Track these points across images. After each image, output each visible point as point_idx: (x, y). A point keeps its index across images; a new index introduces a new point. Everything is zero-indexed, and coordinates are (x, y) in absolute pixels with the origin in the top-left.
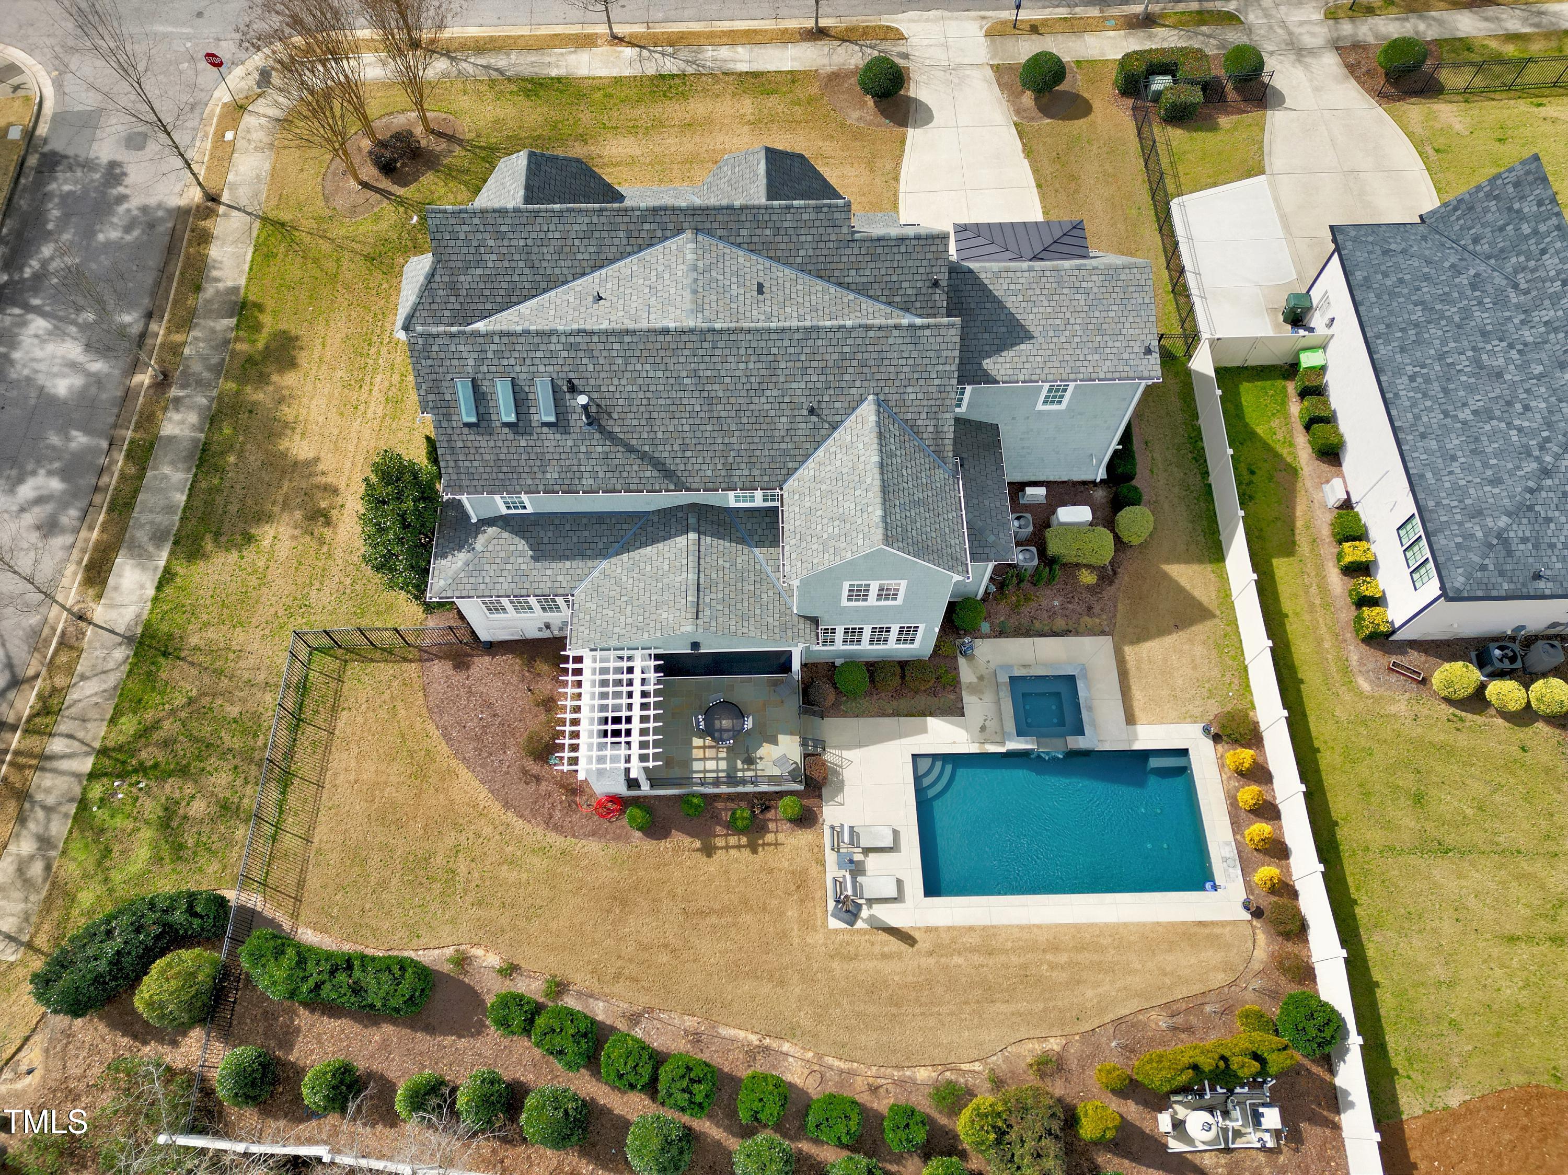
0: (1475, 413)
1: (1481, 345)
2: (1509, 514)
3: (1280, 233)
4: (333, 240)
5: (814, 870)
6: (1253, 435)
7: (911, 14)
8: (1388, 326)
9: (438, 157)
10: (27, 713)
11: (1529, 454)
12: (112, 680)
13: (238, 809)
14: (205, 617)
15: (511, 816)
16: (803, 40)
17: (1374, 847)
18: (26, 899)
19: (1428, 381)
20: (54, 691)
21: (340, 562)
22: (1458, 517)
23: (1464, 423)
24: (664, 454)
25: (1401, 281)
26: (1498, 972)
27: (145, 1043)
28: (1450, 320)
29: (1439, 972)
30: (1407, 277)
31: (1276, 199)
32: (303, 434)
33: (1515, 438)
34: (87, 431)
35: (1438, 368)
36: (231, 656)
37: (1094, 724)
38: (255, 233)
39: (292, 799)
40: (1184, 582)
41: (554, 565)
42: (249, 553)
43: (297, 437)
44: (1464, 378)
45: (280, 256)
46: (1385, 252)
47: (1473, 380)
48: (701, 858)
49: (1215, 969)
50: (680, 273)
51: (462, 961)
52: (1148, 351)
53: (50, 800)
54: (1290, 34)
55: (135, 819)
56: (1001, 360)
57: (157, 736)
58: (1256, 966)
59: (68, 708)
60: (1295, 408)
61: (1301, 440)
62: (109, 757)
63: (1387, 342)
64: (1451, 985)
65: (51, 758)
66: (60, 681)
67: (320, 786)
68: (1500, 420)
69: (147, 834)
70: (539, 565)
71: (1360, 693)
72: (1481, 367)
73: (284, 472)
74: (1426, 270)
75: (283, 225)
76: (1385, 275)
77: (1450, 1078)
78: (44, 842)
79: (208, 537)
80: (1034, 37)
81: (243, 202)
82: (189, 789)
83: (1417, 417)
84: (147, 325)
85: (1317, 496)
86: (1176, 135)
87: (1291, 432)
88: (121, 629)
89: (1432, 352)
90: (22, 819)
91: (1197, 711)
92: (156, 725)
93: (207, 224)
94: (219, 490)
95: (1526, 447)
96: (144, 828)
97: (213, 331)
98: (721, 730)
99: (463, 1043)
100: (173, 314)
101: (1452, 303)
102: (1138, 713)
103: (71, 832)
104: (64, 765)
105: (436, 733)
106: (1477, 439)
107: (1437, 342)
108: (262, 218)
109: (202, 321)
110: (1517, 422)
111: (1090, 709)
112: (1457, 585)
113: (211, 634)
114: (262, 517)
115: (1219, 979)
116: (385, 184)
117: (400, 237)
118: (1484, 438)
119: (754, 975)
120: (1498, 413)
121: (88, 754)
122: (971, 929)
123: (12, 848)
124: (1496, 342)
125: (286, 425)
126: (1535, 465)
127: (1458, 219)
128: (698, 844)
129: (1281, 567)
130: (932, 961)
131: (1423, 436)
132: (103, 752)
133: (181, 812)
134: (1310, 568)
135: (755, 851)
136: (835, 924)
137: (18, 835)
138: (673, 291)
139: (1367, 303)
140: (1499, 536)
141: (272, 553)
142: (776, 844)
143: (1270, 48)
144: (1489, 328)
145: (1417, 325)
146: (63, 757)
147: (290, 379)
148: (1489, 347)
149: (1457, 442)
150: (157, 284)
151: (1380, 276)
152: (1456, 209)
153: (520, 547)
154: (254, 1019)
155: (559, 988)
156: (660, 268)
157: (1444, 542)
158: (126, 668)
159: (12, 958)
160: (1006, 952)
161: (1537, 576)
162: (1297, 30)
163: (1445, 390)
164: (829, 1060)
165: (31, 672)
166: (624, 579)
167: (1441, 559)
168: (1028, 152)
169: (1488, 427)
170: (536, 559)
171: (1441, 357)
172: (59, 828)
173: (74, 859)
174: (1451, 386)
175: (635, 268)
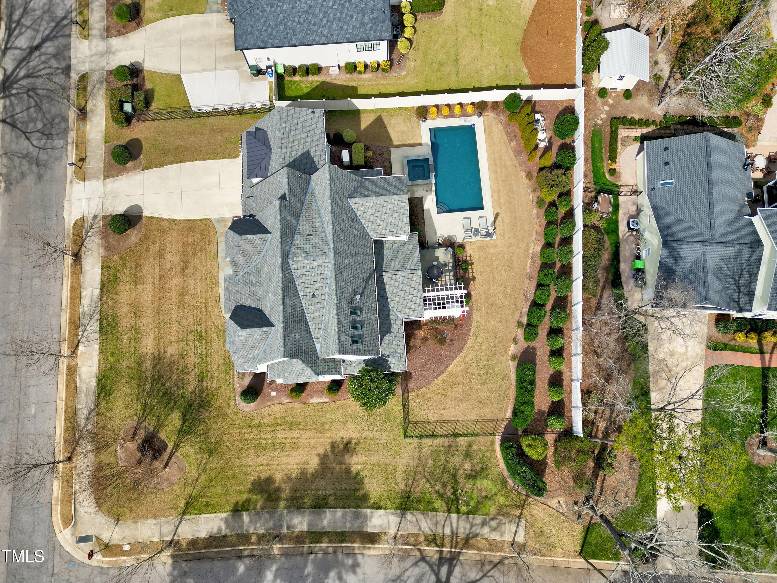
0: (325, 17)
1: (297, 10)
2: (364, 15)
3: (213, 73)
4: (199, 475)
5: (478, 244)
6: (308, 93)
7: (66, 214)
8: (285, 38)
9: (149, 433)
10: (436, 549)
11: (343, 4)
12: (420, 516)
13: (467, 451)
14: (393, 485)
15: (465, 349)
16: (80, 264)
17: (457, 79)
18: (504, 524)
19: (310, 30)
20: (426, 540)
21: (367, 433)
22: (364, 30)
23: (328, 21)
24: (366, 276)
25: (265, 30)
26: (491, 52)
27: (547, 463)
28: (285, 18)
29: (492, 68)
30: (264, 28)
31: (194, 72)
32: (308, 464)
33: (336, 7)
34: (305, 566)
35: (305, 25)
36: (409, 469)
37: (424, 155)
38: (193, 516)
39: (462, 431)
40: (368, 123)
41: (392, 326)
42: (364, 474)
43: (309, 466)
44: (310, 18)
45: (208, 499)
46: (252, 33)
47: (311, 15)
48: (476, 281)
49: (497, 127)
50: (308, 262)
51: (513, 358)
52: (313, 112)
53: (468, 526)
54: (96, 54)
55: (473, 490)
56: (317, 162)
57: (442, 491)
58: (496, 116)
59: (432, 531)
60: (297, 78)
61: (311, 78)
62: (451, 507)
63: (291, 39)
64: (496, 65)
65: (452, 532)
66: (422, 539)
67: (457, 421)
68: (328, 10)
69: (478, 483)
70: (393, 331)
71: (407, 75)
72: (307, 12)
73: (326, 468)
74: (262, 21)
75: (188, 503)
76: (262, 35)
77: (520, 71)
78: (484, 524)
79: (357, 494)
80: (87, 160)
81: (172, 527)
82: (461, 472)
83: (324, 36)
84: (246, 557)
85: (334, 76)
86: (154, 106)
87: (307, 81)
88: (399, 519)
89: (298, 26)
90: (476, 535)
91: (416, 124)
92: (438, 492)
93: (184, 543)
94: (335, 494)
95: (339, 4)
96: (477, 485)
97: (251, 521)
98: (438, 273)
99: (538, 354)
100: (241, 544)
101: (278, 15)
102: (418, 142)
103: (479, 515)
104: (455, 525)
105: (436, 381)
106: (335, 19)
107: (294, 24)
108: (183, 515)
109: (245, 528)
110: (330, 5)
111: (419, 156)
112: (388, 35)
113: (399, 480)
114: (348, 471)
115: (501, 127)
116: (166, 456)
117: (199, 442)
118: (335, 17)
119: (512, 262)
120: (326, 10)
121: (450, 517)
122: (492, 196)
123: (487, 536)
124: (297, 5)
125: (302, 473)
126: (347, 4)
127: (237, 6)
128: (472, 282)
129: (360, 92)
130: (503, 208)
131: (332, 35)
132: (449, 511)
133: (469, 472)
134: (362, 83)
135: (473, 263)
136: (494, 237)
137: (482, 535)
138: (315, 264)
139: (273, 43)
140: (372, 20)
141: (364, 464)
142: (471, 257)
143: (104, 63)
144: (290, 6)
145: (286, 29)
146: (452, 527)
147: (278, 477)
148: (299, 7)
149: (335, 25)
150: (222, 559)
151: (262, 37)
152: (233, 6)
153: (387, 338)
154: (536, 426)
155: (520, 324)
156: (304, 270)
157: (372, 36)
158: (415, 512)
159: (524, 522)
160: (499, 186)
161: (384, 12)
162: (94, 51)
163: (314, 25)
164: (533, 238)
165: (418, 553)
166: (398, 299)
167: (378, 38)
168: (160, 165)
169: (331, 15)
170: (390, 332)
171: (300, 23)
172: (478, 519)
173: (489, 509)
174: (313, 22)
175: (302, 281)
